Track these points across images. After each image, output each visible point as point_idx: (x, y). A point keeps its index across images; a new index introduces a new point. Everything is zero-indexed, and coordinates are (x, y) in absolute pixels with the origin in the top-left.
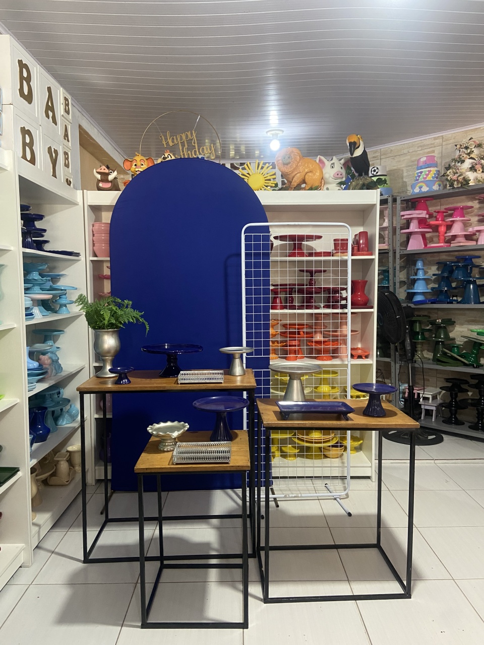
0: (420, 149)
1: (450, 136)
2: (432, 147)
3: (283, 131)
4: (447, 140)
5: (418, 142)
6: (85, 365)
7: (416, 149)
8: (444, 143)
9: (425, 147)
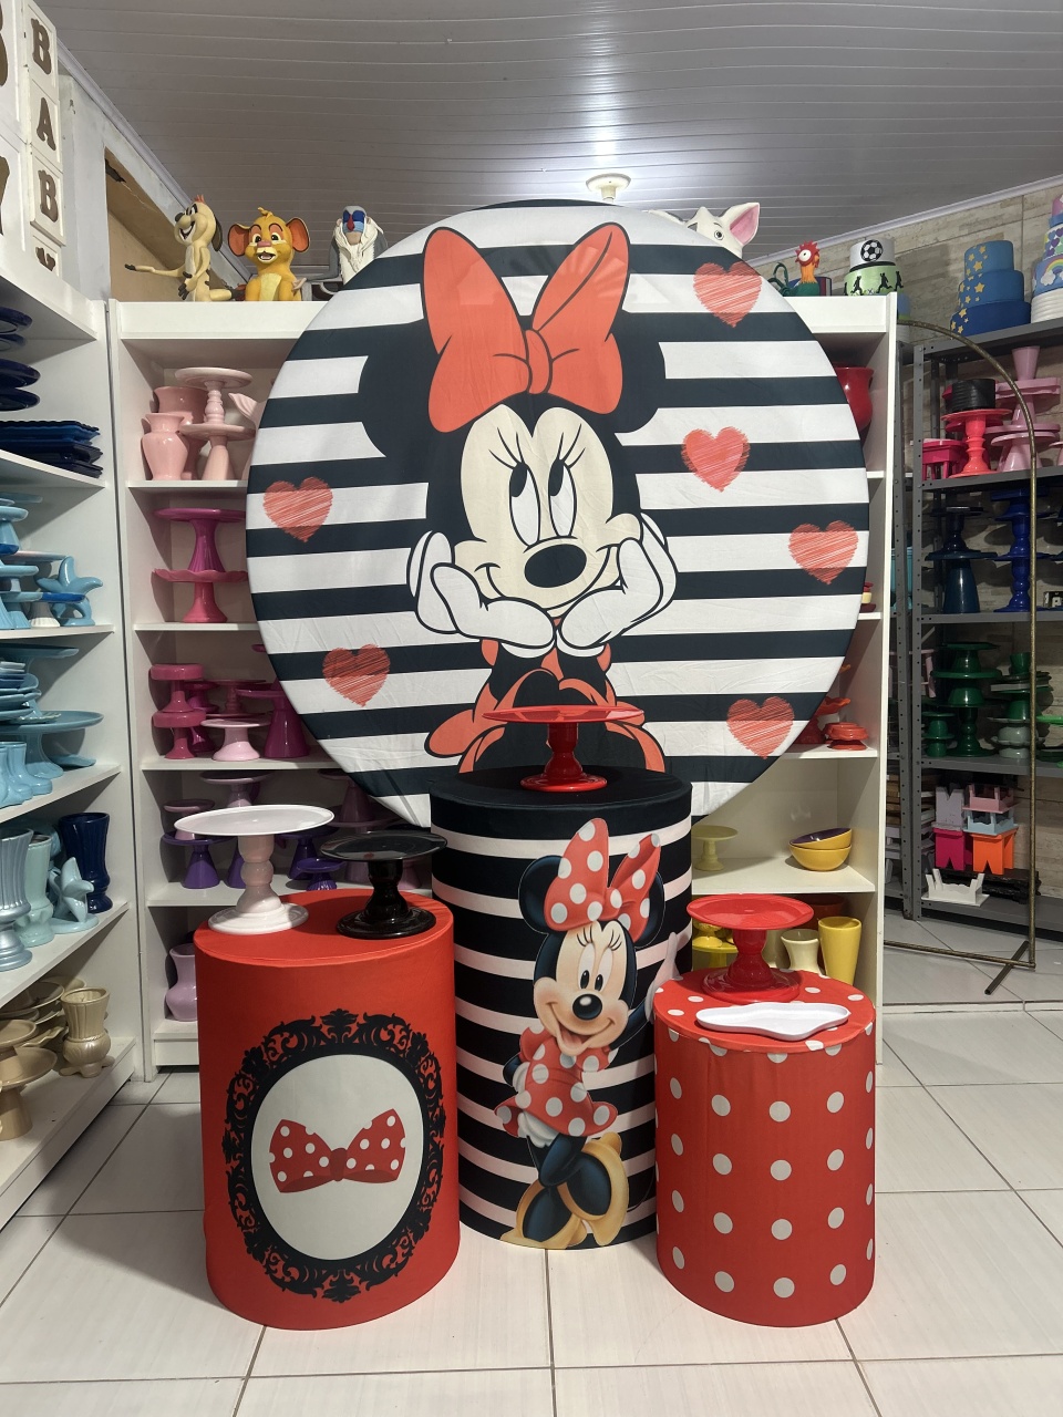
0: (966, 231)
1: (1043, 194)
2: (997, 226)
3: (628, 179)
4: (1034, 206)
5: (962, 215)
6: (117, 768)
7: (956, 232)
8: (1027, 214)
9: (982, 227)
